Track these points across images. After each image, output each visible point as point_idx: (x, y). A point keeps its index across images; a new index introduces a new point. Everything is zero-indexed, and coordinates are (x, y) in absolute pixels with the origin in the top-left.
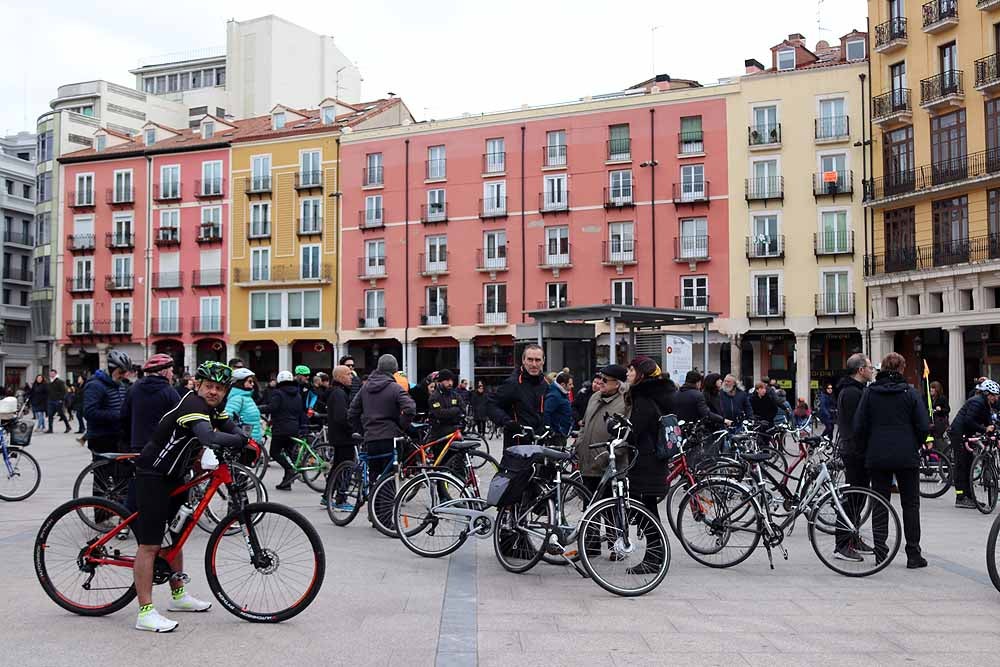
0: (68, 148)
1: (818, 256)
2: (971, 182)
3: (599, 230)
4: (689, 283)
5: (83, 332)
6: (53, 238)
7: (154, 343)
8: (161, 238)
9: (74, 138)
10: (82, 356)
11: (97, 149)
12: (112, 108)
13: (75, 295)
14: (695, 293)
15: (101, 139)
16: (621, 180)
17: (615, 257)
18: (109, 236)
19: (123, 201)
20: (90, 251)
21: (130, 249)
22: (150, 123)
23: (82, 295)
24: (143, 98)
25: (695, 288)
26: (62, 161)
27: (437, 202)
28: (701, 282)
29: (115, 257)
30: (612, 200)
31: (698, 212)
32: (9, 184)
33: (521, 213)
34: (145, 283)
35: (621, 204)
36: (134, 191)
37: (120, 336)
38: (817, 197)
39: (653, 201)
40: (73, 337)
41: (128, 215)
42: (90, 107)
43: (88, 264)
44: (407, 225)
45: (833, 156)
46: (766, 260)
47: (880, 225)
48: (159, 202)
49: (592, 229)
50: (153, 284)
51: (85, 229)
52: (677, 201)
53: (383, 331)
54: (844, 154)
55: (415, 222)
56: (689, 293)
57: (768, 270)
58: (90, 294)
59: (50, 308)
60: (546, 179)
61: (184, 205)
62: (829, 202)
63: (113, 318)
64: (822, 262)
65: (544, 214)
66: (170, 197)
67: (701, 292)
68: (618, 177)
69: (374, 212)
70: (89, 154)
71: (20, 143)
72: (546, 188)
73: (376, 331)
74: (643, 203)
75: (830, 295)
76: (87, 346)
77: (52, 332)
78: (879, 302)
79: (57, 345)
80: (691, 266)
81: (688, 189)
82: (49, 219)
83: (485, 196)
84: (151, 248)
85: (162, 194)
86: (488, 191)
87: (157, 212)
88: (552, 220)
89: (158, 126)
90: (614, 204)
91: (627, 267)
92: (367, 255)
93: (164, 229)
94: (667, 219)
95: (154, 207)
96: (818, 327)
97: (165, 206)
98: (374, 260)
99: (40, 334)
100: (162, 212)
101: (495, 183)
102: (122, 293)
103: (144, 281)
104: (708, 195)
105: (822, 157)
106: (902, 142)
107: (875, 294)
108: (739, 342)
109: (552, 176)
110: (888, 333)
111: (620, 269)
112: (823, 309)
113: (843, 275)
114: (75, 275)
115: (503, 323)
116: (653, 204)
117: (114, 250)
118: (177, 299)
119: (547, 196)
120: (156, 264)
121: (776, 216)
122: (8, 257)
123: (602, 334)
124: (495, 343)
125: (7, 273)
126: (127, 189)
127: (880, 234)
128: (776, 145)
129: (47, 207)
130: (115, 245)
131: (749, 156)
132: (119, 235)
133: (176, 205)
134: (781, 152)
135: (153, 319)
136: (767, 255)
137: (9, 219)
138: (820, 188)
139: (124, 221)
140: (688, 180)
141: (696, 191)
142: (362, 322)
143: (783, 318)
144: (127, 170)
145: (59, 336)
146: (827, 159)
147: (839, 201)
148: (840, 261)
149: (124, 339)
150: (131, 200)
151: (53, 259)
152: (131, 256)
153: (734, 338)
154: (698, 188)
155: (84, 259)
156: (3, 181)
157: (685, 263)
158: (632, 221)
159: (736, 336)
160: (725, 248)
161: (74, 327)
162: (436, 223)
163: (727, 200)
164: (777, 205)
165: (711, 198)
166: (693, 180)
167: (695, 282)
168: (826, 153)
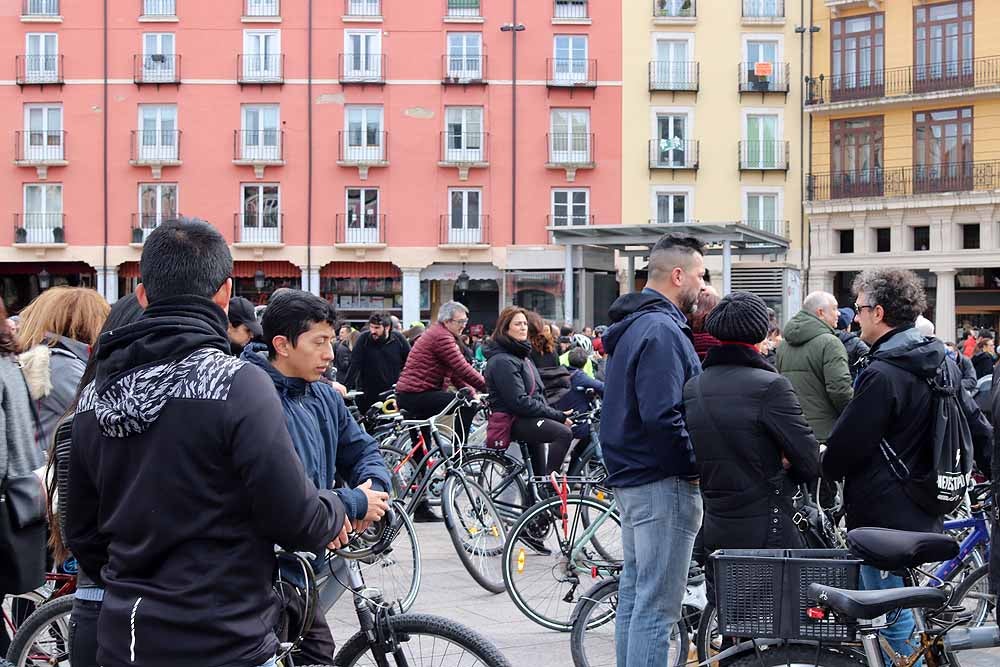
1: (742, 171)
2: (979, 91)
3: (431, 115)
4: (561, 198)
14: (570, 211)
16: (464, 46)
17: (453, 156)
25: (570, 205)
27: (159, 52)
28: (580, 197)
30: (452, 74)
31: (578, 100)
33: (307, 82)
35: (467, 81)
38: (742, 93)
39: (514, 82)
44: (106, 85)
45: (761, 42)
46: (671, 171)
47: (824, 136)
49: (419, 113)
52: (549, 83)
53: (62, 249)
54: (777, 42)
55: (121, 81)
56: (560, 211)
57: (672, 186)
60: (347, 34)
62: (757, 101)
64: (747, 178)
65: (344, 85)
67: (579, 210)
68: (458, 41)
69: (42, 60)
72: (348, 47)
73: (48, 250)
74: (500, 82)
78: (821, 234)
80: (568, 174)
81: (563, 68)
83: (246, 50)
86: (249, 42)
88: (357, 95)
90: (456, 79)
91: (474, 170)
92: (27, 127)
94: (533, 106)
98: (41, 135)
101: (262, 32)
104: (592, 77)
105: (748, 41)
106: (865, 33)
109: (357, 31)
111: (464, 173)
113: (771, 197)
115: (276, 243)
116: (514, 86)
119: (348, 61)
121: (685, 114)
123: (434, 263)
124: (260, 273)
127: (823, 148)
128: (689, 20)
131: (651, 32)
134: (696, 29)
136: (671, 165)
138: (747, 83)
140: (563, 56)
141: (575, 71)
142: (21, 234)
146: (753, 45)
147: (769, 100)
148: (768, 178)
154: (578, 68)
157: (560, 170)
158: (483, 106)
160: (617, 155)
162: (158, 85)
163: (621, 87)
164: (688, 99)
165: (599, 83)
166: (571, 57)
167: (570, 197)
168: (753, 37)
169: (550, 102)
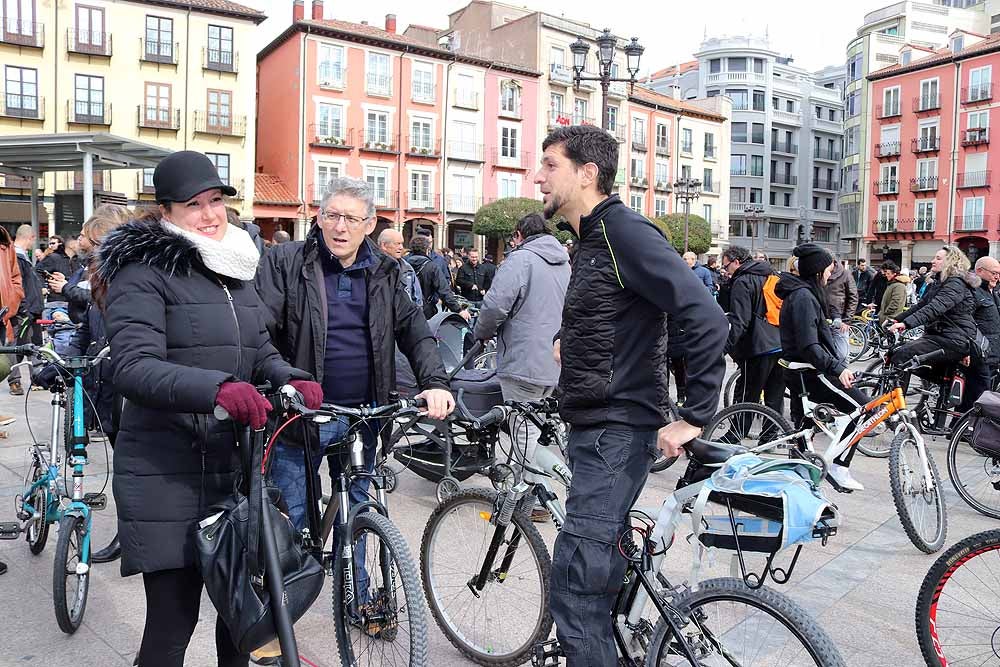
0: (875, 67)
5: (887, 231)
6: (862, 147)
7: (957, 241)
8: (968, 140)
9: (881, 57)
10: (886, 252)
11: (903, 64)
12: (915, 25)
13: (880, 197)
15: (907, 55)
18: (915, 141)
19: (929, 108)
20: (897, 157)
21: (935, 152)
22: (957, 30)
23: (887, 197)
24: (946, 13)
26: (871, 79)
29: (919, 161)
32: (819, 109)
34: (949, 184)
36: (940, 97)
37: (923, 234)
40: (878, 235)
41: (934, 121)
42: (895, 28)
43: (894, 169)
48: (969, 104)
50: (958, 183)
51: (891, 137)
58: (895, 196)
59: (857, 209)
61: (993, 105)
63: (917, 217)
66: (979, 99)
70: (896, 69)
71: (826, 76)
76: (891, 242)
77: (859, 231)
79: (863, 242)
82: (858, 131)
84: (957, 150)
85: (970, 97)
87: (964, 116)
89: (966, 32)
93: (973, 130)
95: (963, 110)
97: (974, 108)
99: (848, 233)
100: (969, 114)
102: (925, 194)
103: (948, 181)
114: (881, 179)
117: (918, 154)
118: (983, 197)
120: (962, 165)
122: (817, 169)
125: (816, 185)
126: (934, 96)
129: (856, 121)
130: (919, 148)
132: (924, 140)
133: (987, 106)
135: (956, 217)
137: (818, 139)
139: (929, 127)
144: (933, 79)
145: (865, 234)
149: (927, 236)
150: (937, 106)
151: (862, 166)
152: (936, 160)
155: (890, 165)
156: (814, 108)
161: (880, 226)
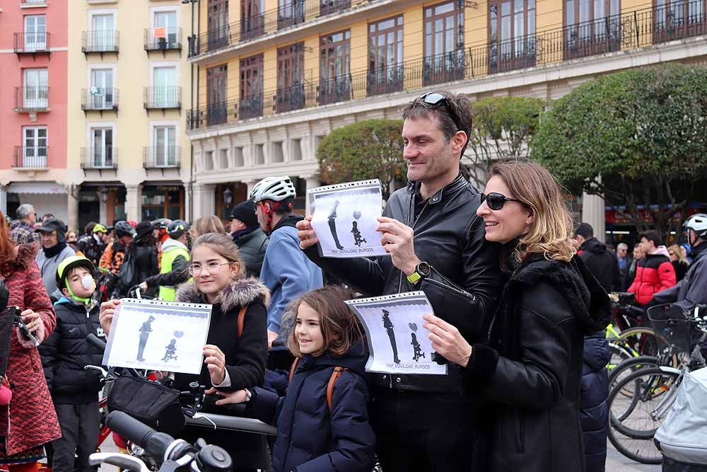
1: (149, 110)
2: (266, 38)
4: (30, 133)
14: (36, 143)
25: (36, 138)
28: (42, 133)
31: (39, 62)
38: (149, 52)
45: (166, 12)
46: (101, 112)
47: (203, 82)
52: (20, 50)
56: (30, 143)
57: (103, 123)
62: (159, 57)
64: (153, 115)
67: (42, 143)
75: (159, 148)
78: (200, 156)
80: (31, 116)
81: (31, 40)
96: (147, 179)
104: (48, 45)
105: (155, 13)
107: (197, 149)
108: (74, 193)
110: (208, 186)
112: (152, 161)
113: (172, 128)
121: (111, 69)
127: (203, 90)
131: (88, 10)
134: (117, 6)
136: (104, 107)
138: (153, 43)
140: (31, 31)
141: (38, 41)
143: (115, 170)
147: (168, 57)
148: (169, 115)
153: (70, 188)
154: (40, 39)
157: (25, 114)
159: (72, 187)
160: (64, 101)
163: (66, 51)
164: (111, 59)
165: (51, 49)
166: (36, 31)
167: (36, 133)
168: (158, 9)
169: (21, 65)
